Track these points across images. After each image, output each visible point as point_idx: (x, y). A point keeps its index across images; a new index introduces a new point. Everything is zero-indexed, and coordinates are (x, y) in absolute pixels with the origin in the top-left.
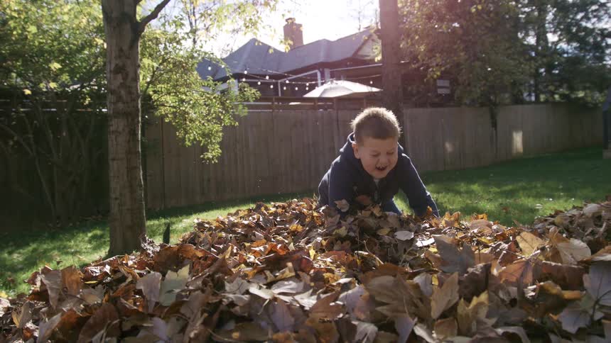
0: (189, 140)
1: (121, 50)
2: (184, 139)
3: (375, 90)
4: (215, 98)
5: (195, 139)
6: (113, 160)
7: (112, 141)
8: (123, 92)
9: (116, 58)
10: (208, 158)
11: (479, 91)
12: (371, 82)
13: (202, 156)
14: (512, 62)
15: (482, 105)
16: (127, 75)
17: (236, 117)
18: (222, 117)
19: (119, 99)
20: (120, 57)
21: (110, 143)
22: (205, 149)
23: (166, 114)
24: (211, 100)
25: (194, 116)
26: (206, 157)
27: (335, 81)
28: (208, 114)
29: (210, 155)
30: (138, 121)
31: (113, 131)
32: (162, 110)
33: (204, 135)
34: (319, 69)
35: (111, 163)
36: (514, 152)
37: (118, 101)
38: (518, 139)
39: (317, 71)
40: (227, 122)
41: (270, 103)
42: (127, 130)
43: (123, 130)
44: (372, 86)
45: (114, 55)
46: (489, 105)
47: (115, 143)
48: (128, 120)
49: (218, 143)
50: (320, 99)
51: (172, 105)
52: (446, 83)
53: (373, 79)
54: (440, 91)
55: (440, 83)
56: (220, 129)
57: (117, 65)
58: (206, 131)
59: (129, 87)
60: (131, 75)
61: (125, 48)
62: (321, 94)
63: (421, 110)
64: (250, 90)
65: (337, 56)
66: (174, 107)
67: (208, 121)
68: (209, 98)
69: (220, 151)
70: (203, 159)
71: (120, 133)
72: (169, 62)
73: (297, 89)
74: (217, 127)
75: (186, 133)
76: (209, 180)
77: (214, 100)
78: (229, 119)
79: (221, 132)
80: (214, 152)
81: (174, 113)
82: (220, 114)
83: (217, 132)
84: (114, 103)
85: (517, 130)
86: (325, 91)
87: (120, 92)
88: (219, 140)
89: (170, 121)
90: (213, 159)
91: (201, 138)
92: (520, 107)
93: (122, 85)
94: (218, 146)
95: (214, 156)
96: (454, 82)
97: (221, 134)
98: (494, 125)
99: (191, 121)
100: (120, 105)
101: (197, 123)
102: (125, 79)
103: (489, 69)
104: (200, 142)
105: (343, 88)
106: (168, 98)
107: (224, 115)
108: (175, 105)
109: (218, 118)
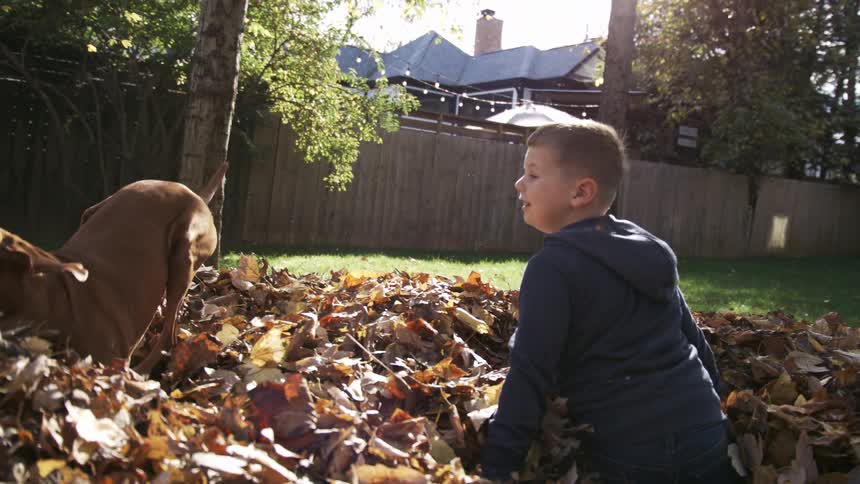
0: (312, 154)
2: (304, 153)
4: (355, 99)
5: (320, 154)
6: (188, 155)
7: (190, 129)
8: (215, 64)
9: (212, 15)
10: (334, 183)
11: (737, 150)
12: (584, 114)
13: (325, 179)
14: (794, 116)
15: (739, 171)
16: (224, 39)
17: (381, 132)
18: (361, 129)
19: (208, 72)
21: (187, 132)
22: (331, 169)
23: (286, 113)
24: (350, 102)
25: (323, 120)
26: (331, 181)
27: (533, 105)
28: (344, 122)
29: (336, 179)
30: (230, 109)
31: (193, 117)
32: (281, 106)
33: (333, 150)
34: (516, 87)
35: (184, 159)
37: (206, 75)
38: (780, 227)
39: (514, 90)
40: (367, 134)
41: (436, 122)
42: (213, 117)
43: (207, 116)
46: (749, 170)
47: (193, 132)
48: (215, 103)
49: (350, 164)
50: (509, 127)
51: (294, 100)
52: (693, 132)
53: (588, 110)
54: (682, 142)
55: (683, 130)
56: (356, 144)
57: (211, 25)
58: (338, 145)
59: (225, 58)
60: (229, 41)
62: (511, 120)
63: (650, 165)
64: (407, 97)
65: (544, 72)
66: (297, 104)
67: (342, 131)
68: (347, 99)
69: (352, 176)
70: (327, 182)
71: (201, 120)
72: (299, 40)
73: (478, 108)
74: (353, 142)
75: (309, 143)
76: (333, 215)
77: (354, 103)
78: (371, 132)
79: (358, 148)
80: (342, 176)
81: (294, 113)
82: (359, 124)
83: (351, 148)
84: (201, 77)
85: (781, 213)
86: (518, 117)
87: (211, 63)
88: (353, 159)
89: (289, 124)
90: (340, 185)
91: (327, 154)
92: (795, 182)
93: (215, 54)
94: (349, 168)
95: (341, 182)
96: (704, 132)
97: (356, 152)
98: (753, 202)
99: (318, 128)
100: (208, 81)
101: (326, 131)
102: (220, 45)
104: (326, 158)
105: (544, 116)
106: (291, 91)
107: (364, 125)
108: (299, 101)
109: (355, 129)
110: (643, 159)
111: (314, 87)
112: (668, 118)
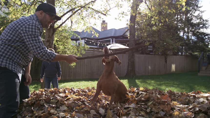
1: (49, 36)
3: (127, 47)
4: (75, 48)
10: (72, 66)
11: (161, 50)
12: (126, 45)
13: (70, 65)
15: (162, 55)
16: (50, 43)
17: (81, 54)
20: (49, 38)
23: (60, 51)
26: (71, 65)
27: (115, 44)
28: (73, 52)
36: (172, 71)
38: (173, 67)
39: (111, 39)
41: (93, 49)
44: (127, 46)
45: (47, 37)
46: (165, 55)
52: (151, 47)
53: (127, 44)
54: (149, 49)
55: (149, 47)
57: (48, 40)
59: (51, 46)
60: (51, 43)
61: (51, 35)
62: (110, 48)
63: (142, 55)
65: (118, 35)
68: (74, 47)
69: (76, 64)
70: (70, 66)
72: (63, 36)
73: (102, 45)
76: (71, 73)
78: (79, 54)
81: (62, 51)
82: (76, 53)
85: (173, 64)
87: (48, 47)
89: (61, 53)
90: (73, 66)
92: (175, 56)
95: (73, 65)
96: (154, 47)
98: (166, 62)
102: (49, 44)
103: (165, 44)
105: (117, 46)
106: (61, 46)
108: (63, 49)
110: (140, 54)
111: (66, 45)
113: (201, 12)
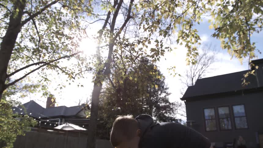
3: (84, 129)
4: (17, 122)
5: (1, 139)
17: (25, 132)
18: (18, 131)
22: (5, 145)
24: (15, 122)
27: (68, 124)
28: (12, 129)
33: (7, 138)
34: (60, 118)
40: (20, 132)
50: (61, 130)
53: (84, 125)
56: (16, 136)
58: (9, 137)
63: (102, 140)
64: (34, 121)
65: (69, 114)
67: (11, 132)
69: (13, 146)
73: (51, 124)
74: (14, 135)
79: (16, 137)
82: (18, 129)
83: (14, 137)
86: (64, 127)
88: (13, 141)
91: (5, 139)
94: (12, 144)
97: (15, 139)
101: (5, 132)
104: (4, 141)
105: (71, 127)
107: (19, 130)
109: (16, 131)
112: (107, 126)
113: (167, 94)
